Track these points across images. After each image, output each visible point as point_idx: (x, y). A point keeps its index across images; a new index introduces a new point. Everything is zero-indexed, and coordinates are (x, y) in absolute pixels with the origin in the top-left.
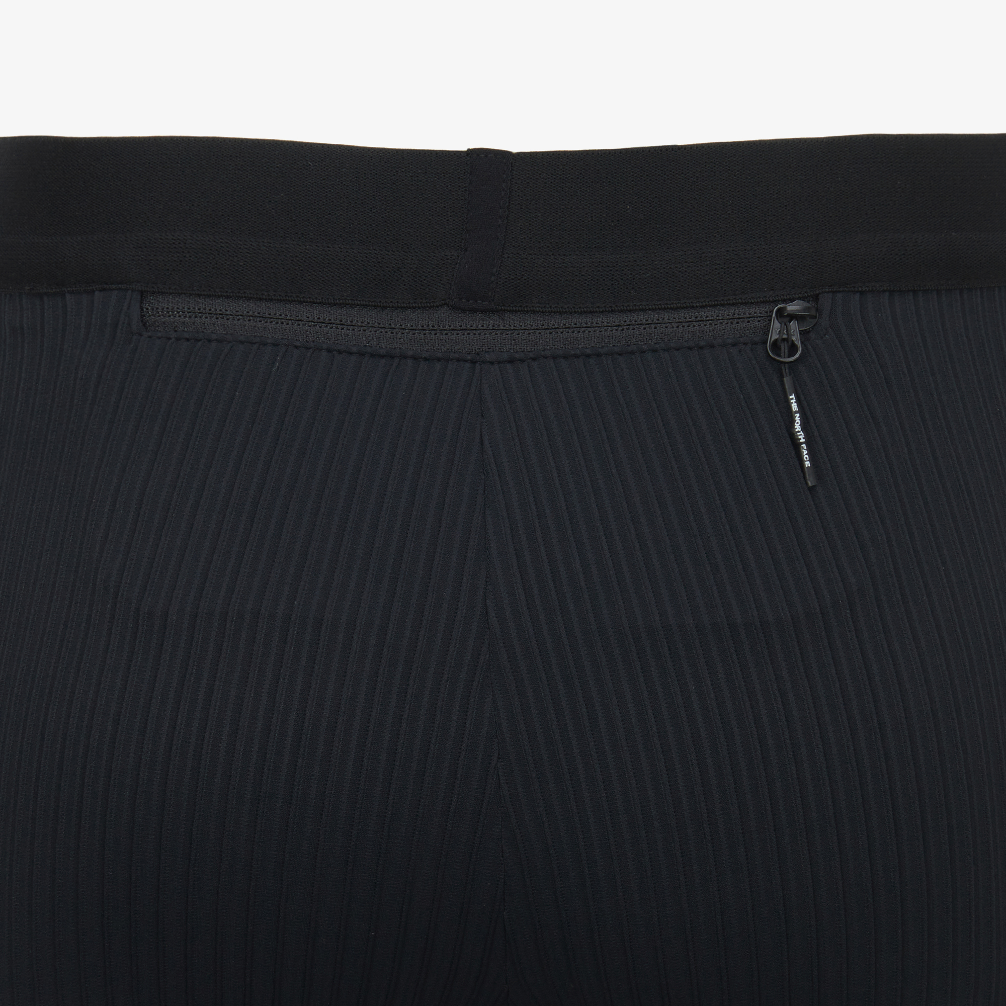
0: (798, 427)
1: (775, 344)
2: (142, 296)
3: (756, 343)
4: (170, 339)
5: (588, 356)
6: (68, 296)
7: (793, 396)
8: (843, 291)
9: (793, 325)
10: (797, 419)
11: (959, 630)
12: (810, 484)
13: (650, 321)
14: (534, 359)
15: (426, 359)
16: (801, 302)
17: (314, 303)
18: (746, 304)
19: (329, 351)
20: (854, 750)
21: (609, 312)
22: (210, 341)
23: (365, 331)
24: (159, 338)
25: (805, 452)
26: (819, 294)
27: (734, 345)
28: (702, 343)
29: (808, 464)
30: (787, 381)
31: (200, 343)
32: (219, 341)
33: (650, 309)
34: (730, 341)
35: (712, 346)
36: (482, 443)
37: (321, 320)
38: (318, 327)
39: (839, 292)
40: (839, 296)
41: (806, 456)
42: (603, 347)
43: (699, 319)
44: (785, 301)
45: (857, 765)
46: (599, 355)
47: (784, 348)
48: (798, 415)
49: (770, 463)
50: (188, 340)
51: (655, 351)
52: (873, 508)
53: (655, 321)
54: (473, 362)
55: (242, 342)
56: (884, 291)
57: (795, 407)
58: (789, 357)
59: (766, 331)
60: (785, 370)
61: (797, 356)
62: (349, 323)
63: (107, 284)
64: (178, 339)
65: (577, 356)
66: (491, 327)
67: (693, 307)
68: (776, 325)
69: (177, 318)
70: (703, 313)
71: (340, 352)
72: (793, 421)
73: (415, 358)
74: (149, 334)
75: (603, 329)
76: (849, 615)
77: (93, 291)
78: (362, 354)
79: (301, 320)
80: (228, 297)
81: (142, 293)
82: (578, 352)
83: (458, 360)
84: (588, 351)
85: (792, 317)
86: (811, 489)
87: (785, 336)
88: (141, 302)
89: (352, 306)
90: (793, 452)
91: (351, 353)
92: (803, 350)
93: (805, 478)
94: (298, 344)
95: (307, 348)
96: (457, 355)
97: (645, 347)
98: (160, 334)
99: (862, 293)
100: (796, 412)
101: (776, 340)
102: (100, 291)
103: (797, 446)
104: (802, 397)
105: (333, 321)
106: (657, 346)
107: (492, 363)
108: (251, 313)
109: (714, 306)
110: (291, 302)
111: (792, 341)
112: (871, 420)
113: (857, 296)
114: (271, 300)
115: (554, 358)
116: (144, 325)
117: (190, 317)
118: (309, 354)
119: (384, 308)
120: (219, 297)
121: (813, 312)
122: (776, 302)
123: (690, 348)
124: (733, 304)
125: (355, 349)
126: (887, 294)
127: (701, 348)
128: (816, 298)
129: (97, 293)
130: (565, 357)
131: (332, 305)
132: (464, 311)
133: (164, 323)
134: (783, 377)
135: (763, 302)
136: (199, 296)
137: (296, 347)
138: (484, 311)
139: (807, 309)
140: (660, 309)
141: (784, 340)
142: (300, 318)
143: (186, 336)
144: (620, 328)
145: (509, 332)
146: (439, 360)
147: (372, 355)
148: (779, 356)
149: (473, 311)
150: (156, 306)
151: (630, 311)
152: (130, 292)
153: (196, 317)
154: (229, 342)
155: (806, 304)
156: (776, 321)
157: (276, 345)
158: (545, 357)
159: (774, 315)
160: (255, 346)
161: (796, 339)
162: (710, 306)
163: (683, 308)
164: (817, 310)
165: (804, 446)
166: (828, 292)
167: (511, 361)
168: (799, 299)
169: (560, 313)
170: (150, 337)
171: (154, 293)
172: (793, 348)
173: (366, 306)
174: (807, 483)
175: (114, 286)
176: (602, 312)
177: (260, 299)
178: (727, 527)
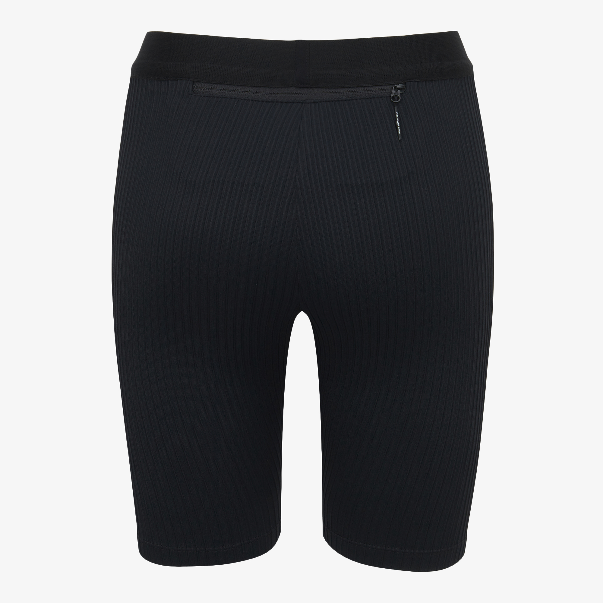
0: (398, 122)
1: (393, 97)
2: (193, 83)
3: (388, 97)
4: (201, 96)
5: (336, 101)
6: (169, 81)
7: (397, 113)
8: (413, 81)
9: (399, 91)
10: (398, 119)
11: (442, 185)
12: (400, 139)
13: (355, 91)
14: (320, 102)
15: (286, 102)
16: (401, 85)
17: (248, 86)
18: (385, 85)
19: (252, 100)
20: (408, 223)
21: (343, 88)
22: (214, 97)
23: (264, 94)
24: (198, 96)
25: (399, 129)
26: (406, 82)
27: (381, 97)
28: (371, 97)
29: (399, 133)
30: (396, 108)
31: (211, 98)
32: (217, 97)
33: (356, 87)
34: (380, 96)
35: (374, 98)
36: (300, 128)
37: (250, 91)
38: (249, 93)
39: (412, 81)
40: (412, 82)
41: (399, 131)
42: (340, 98)
43: (371, 90)
44: (397, 84)
45: (408, 228)
46: (339, 101)
47: (396, 98)
48: (398, 118)
49: (388, 133)
50: (207, 97)
51: (356, 99)
52: (418, 146)
53: (357, 90)
54: (302, 103)
55: (225, 98)
56: (424, 81)
57: (397, 116)
58: (397, 101)
59: (391, 93)
60: (395, 105)
61: (399, 101)
62: (259, 92)
63: (182, 78)
64: (204, 96)
65: (332, 101)
66: (310, 92)
67: (369, 86)
68: (394, 91)
69: (204, 90)
70: (372, 88)
71: (255, 101)
72: (396, 120)
73: (281, 102)
74: (195, 94)
75: (341, 93)
76: (408, 180)
77: (178, 80)
78: (263, 101)
79: (243, 91)
80: (221, 84)
81: (193, 82)
82: (333, 100)
83: (297, 102)
84: (336, 100)
85: (398, 89)
86: (400, 141)
87: (396, 95)
88: (193, 84)
89: (261, 87)
90: (396, 130)
91: (259, 101)
92: (401, 99)
93: (398, 137)
94: (242, 98)
95: (245, 100)
96: (297, 101)
97: (353, 98)
98: (198, 95)
99: (418, 82)
100: (398, 117)
101: (393, 96)
102: (180, 80)
103: (397, 127)
104: (400, 113)
105: (254, 91)
106: (357, 98)
107: (308, 103)
108: (228, 89)
109: (376, 86)
110: (241, 86)
111: (398, 96)
112: (419, 120)
113: (417, 82)
114: (235, 85)
115: (326, 101)
116: (193, 92)
117: (208, 90)
118: (245, 101)
119: (271, 87)
120: (218, 84)
121: (404, 88)
122: (394, 85)
123: (367, 99)
124: (382, 85)
125: (260, 100)
126: (425, 82)
127: (371, 98)
128: (405, 83)
129: (179, 81)
130: (329, 101)
131: (254, 87)
132: (300, 88)
133: (200, 91)
134: (394, 107)
135: (390, 85)
136: (212, 83)
137: (242, 99)
138: (307, 88)
139: (403, 87)
140: (359, 87)
141: (396, 96)
142: (243, 90)
143: (207, 95)
144: (346, 93)
145: (315, 94)
146: (290, 103)
147: (266, 102)
148: (394, 101)
149: (304, 88)
150: (198, 86)
151: (349, 88)
152: (189, 81)
153: (210, 90)
154: (220, 98)
155: (402, 85)
156: (394, 90)
157: (235, 99)
158: (323, 101)
159: (393, 88)
160: (229, 99)
161: (399, 95)
162: (374, 86)
163: (366, 86)
164: (405, 87)
165: (399, 127)
166: (409, 82)
167: (314, 103)
168: (401, 84)
169: (328, 88)
170: (195, 95)
171: (197, 82)
172: (398, 98)
173: (265, 87)
174: (399, 139)
175: (184, 79)
176: (341, 88)
177: (231, 85)
178: (373, 153)
